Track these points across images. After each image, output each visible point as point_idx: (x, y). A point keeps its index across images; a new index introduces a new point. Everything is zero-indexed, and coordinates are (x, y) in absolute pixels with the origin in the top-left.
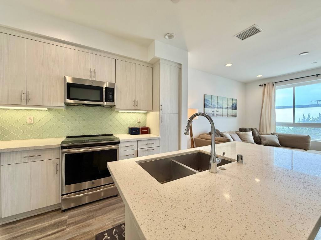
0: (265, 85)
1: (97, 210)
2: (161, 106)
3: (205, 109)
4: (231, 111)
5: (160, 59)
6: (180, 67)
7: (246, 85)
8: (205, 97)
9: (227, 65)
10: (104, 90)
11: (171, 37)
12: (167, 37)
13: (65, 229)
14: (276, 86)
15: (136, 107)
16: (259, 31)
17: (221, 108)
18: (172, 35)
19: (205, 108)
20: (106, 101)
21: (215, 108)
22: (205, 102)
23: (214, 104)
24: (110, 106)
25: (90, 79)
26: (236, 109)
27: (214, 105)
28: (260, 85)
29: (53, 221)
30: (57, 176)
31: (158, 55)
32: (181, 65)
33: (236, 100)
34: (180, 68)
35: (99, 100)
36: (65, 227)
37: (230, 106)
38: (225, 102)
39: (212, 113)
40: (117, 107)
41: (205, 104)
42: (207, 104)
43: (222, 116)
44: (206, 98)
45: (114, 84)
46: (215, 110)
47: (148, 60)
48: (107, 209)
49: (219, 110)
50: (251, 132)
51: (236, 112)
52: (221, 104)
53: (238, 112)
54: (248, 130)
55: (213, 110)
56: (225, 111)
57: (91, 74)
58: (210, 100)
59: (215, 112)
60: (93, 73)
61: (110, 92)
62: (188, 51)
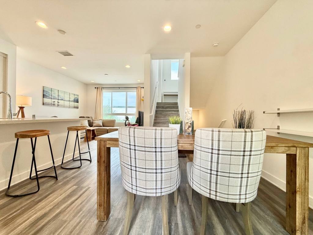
0: (98, 88)
4: (73, 104)
7: (87, 85)
8: (43, 88)
9: (63, 68)
14: (104, 91)
16: (73, 55)
17: (62, 100)
19: (44, 98)
21: (57, 99)
22: (43, 92)
23: (55, 96)
26: (78, 102)
28: (95, 88)
32: (6, 55)
33: (78, 96)
34: (6, 58)
37: (72, 99)
38: (67, 96)
39: (53, 103)
41: (44, 94)
42: (47, 95)
43: (64, 107)
44: (45, 90)
46: (56, 101)
49: (59, 101)
52: (62, 97)
53: (79, 104)
55: (53, 100)
56: (67, 103)
58: (50, 92)
59: (56, 103)
62: (16, 46)
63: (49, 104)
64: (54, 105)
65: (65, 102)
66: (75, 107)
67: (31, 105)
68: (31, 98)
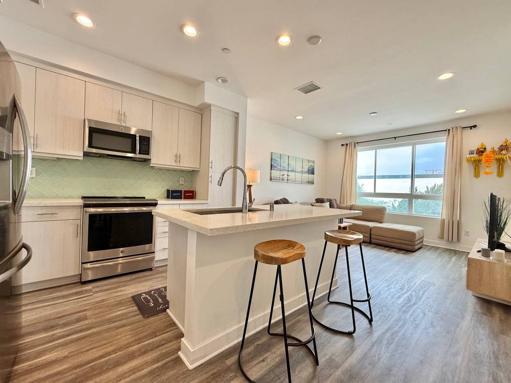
0: (347, 144)
1: (128, 281)
2: (210, 164)
3: (272, 171)
4: (307, 177)
5: (211, 105)
6: (236, 116)
7: (327, 142)
8: (272, 155)
9: (298, 118)
10: (138, 138)
11: (224, 81)
12: (220, 81)
13: (92, 295)
14: (358, 148)
15: (178, 162)
16: (319, 88)
17: (293, 171)
18: (226, 80)
19: (271, 169)
20: (140, 153)
21: (286, 170)
22: (271, 162)
23: (284, 165)
24: (143, 160)
25: (119, 124)
26: (313, 174)
27: (283, 167)
28: (342, 145)
29: (74, 291)
30: (77, 240)
31: (208, 100)
32: (238, 114)
33: (314, 162)
34: (237, 118)
35: (130, 150)
36: (92, 294)
37: (306, 169)
38: (299, 164)
39: (281, 177)
40: (152, 161)
41: (272, 164)
42: (275, 165)
43: (295, 182)
44: (273, 157)
45: (150, 132)
46: (286, 173)
47: (196, 104)
48: (140, 280)
49: (290, 173)
50: (329, 203)
51: (314, 178)
52: (293, 166)
53: (315, 177)
54: (326, 200)
55: (282, 173)
56: (299, 176)
57: (120, 117)
58: (279, 160)
59: (286, 177)
60: (123, 116)
61: (145, 142)
62: (247, 98)
63: (276, 179)
64: (283, 179)
65: (297, 174)
66: (309, 182)
67: (259, 182)
68: (259, 171)
